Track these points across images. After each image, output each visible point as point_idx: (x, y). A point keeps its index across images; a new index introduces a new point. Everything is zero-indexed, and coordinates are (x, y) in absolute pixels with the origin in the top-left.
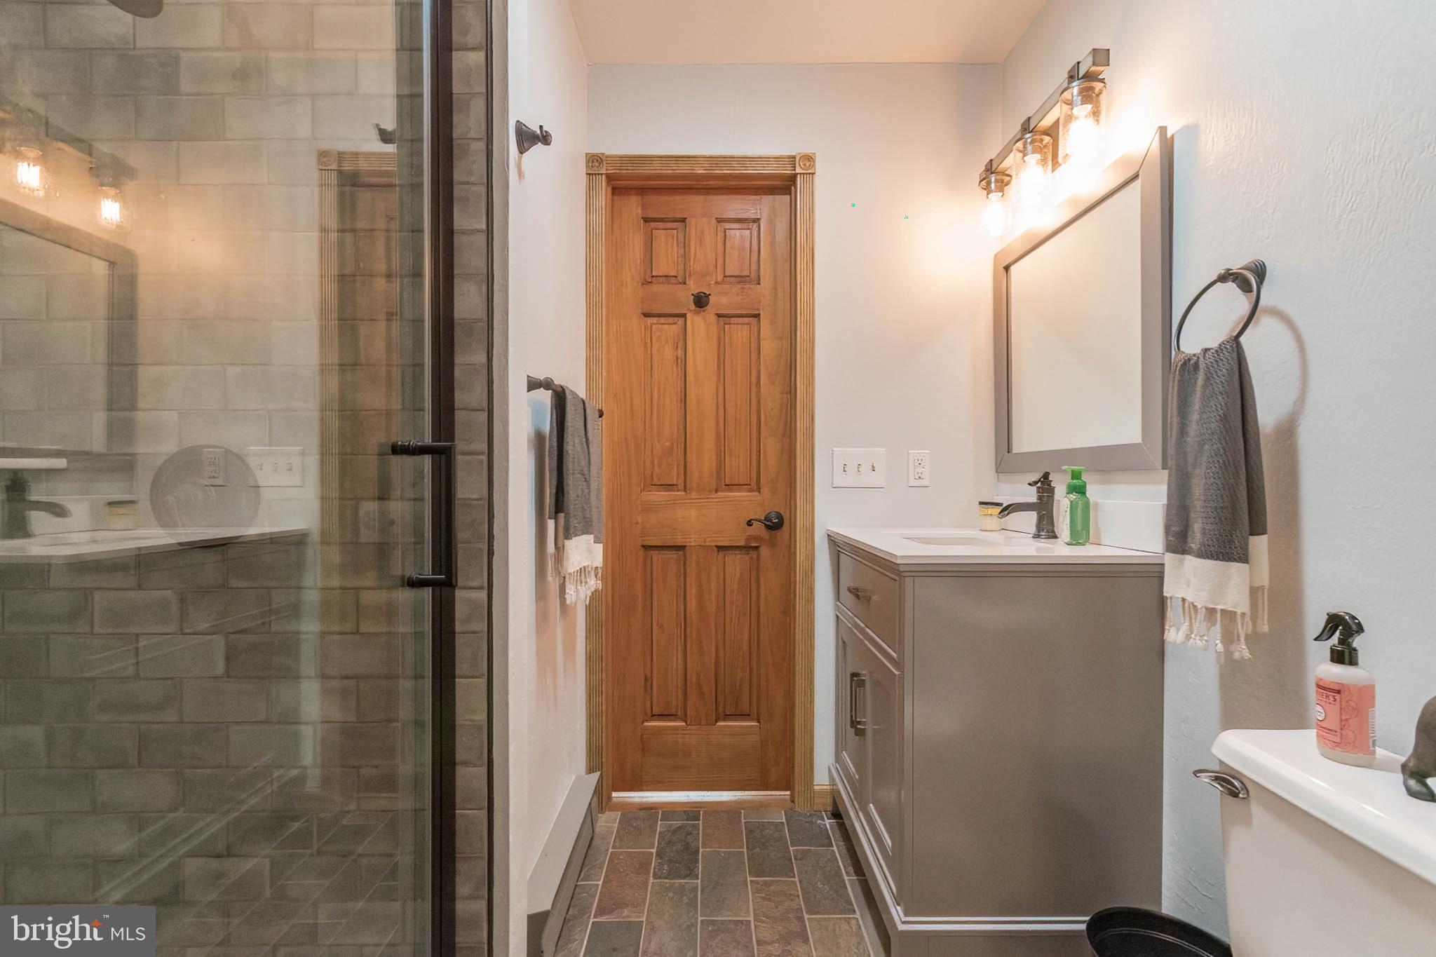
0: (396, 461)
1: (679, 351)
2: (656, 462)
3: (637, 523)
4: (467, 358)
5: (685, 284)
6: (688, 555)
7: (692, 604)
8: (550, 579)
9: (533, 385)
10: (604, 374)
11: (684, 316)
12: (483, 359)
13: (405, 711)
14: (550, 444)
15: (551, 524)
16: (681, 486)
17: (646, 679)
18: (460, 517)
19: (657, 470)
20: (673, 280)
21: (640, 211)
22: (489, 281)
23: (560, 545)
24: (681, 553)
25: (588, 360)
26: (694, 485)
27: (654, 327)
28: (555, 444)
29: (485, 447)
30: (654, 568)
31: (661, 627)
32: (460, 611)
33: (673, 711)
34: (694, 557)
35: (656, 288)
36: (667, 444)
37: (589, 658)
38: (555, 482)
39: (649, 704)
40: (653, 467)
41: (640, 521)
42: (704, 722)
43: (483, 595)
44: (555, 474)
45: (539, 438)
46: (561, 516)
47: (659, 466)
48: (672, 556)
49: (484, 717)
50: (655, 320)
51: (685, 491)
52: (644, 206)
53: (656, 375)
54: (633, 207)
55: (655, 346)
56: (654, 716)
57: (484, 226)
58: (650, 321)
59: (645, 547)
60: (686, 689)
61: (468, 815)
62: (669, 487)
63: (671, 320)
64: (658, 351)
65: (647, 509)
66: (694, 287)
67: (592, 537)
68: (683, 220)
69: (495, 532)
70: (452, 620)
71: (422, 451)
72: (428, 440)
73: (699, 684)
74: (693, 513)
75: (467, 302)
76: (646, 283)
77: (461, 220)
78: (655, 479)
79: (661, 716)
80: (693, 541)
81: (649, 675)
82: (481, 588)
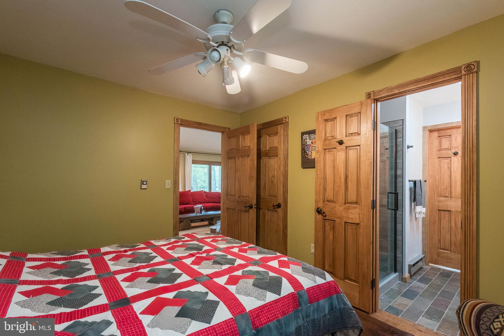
0: (390, 194)
1: (449, 165)
2: (442, 191)
3: (436, 204)
4: (399, 180)
5: (451, 150)
6: (452, 213)
7: (453, 224)
8: (413, 212)
9: (410, 181)
10: (427, 172)
11: (451, 157)
12: (401, 180)
13: (389, 227)
14: (413, 190)
15: (413, 203)
16: (450, 197)
17: (439, 240)
18: (399, 202)
19: (442, 193)
20: (447, 149)
21: (437, 135)
22: (403, 169)
23: (415, 207)
24: (450, 212)
25: (423, 170)
26: (454, 197)
27: (442, 160)
28: (414, 190)
29: (402, 192)
30: (441, 215)
31: (443, 229)
32: (398, 215)
33: (447, 249)
34: (453, 214)
35: (442, 152)
36: (446, 187)
37: (423, 232)
38: (414, 196)
39: (440, 246)
40: (441, 192)
41: (437, 204)
42: (456, 253)
43: (402, 212)
44: (414, 195)
45: (411, 189)
46: (415, 202)
47: (443, 192)
48: (447, 213)
49: (401, 229)
50: (442, 159)
51: (451, 198)
52: (439, 134)
53: (442, 171)
54: (436, 134)
55: (442, 165)
56: (441, 249)
57: (402, 162)
58: (440, 159)
59: (439, 210)
60: (451, 243)
61: (399, 243)
62: (446, 197)
63: (447, 158)
64: (443, 166)
65: (439, 201)
66: (453, 151)
67: (422, 206)
68: (451, 135)
69: (403, 204)
70: (397, 216)
71: (393, 193)
72: (394, 192)
73: (455, 243)
74: (453, 203)
75: (399, 172)
76: (439, 151)
77: (398, 161)
78: (442, 194)
79: (443, 249)
80: (453, 209)
81: (440, 239)
82: (401, 211)
